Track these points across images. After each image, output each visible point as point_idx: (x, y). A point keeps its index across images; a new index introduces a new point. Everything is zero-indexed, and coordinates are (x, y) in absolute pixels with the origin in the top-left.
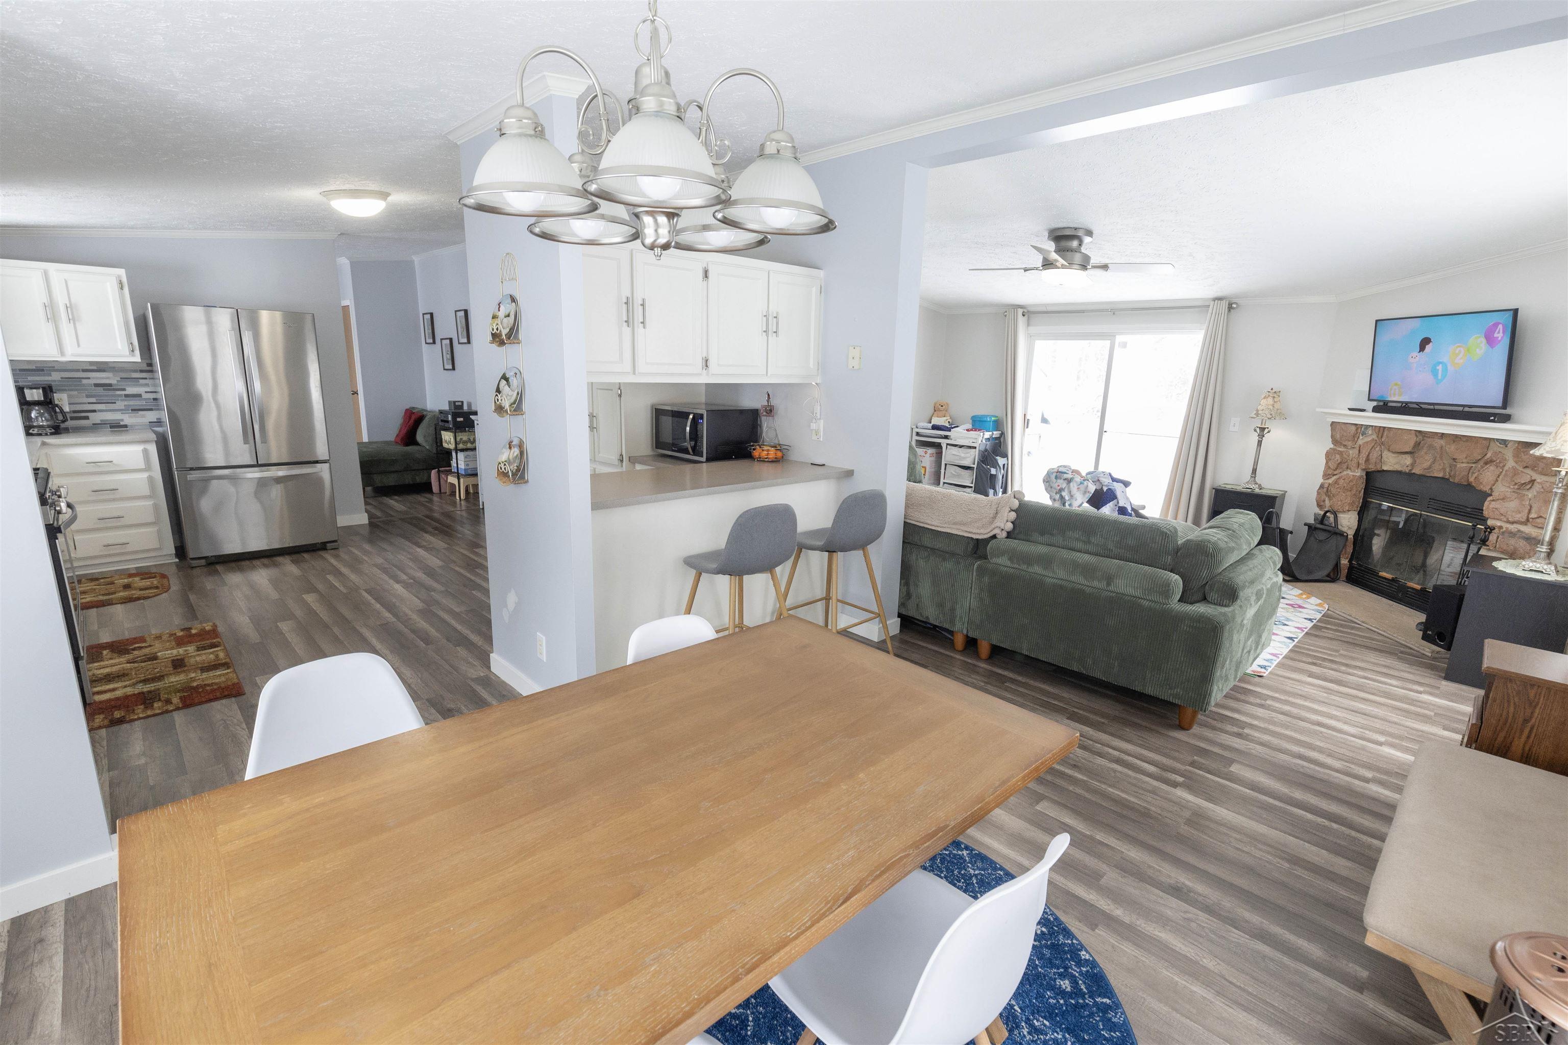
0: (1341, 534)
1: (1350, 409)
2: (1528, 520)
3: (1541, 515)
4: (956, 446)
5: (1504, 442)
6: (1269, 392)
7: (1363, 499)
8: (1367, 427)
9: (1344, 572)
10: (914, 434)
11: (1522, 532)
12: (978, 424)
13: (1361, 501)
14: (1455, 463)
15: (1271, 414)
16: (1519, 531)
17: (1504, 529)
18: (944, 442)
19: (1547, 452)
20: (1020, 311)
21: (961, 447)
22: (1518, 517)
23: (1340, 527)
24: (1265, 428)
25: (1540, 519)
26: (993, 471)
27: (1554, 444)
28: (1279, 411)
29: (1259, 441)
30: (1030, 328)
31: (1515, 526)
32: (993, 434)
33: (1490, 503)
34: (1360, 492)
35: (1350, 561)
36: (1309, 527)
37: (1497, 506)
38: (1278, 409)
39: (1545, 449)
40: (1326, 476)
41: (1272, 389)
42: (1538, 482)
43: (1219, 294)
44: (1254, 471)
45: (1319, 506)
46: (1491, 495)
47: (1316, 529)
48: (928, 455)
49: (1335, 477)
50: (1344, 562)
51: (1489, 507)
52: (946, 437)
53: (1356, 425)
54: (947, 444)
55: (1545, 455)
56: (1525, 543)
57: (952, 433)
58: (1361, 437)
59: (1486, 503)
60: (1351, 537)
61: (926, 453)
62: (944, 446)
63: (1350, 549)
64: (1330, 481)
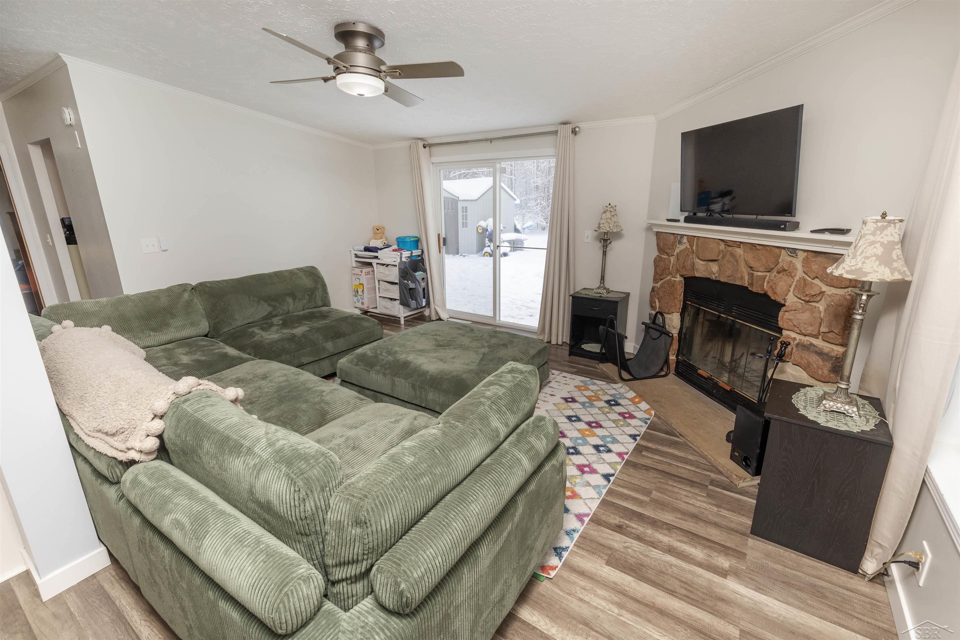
0: (668, 334)
1: (668, 220)
2: (819, 333)
3: (832, 329)
4: (383, 265)
5: (793, 252)
6: (607, 207)
7: (683, 302)
8: (682, 236)
9: (673, 366)
10: (353, 256)
11: (814, 346)
12: (402, 243)
13: (682, 303)
14: (752, 272)
15: (610, 227)
16: (811, 344)
17: (798, 341)
18: (374, 261)
19: (848, 272)
20: (421, 144)
21: (387, 265)
22: (810, 330)
23: (667, 327)
24: (607, 240)
25: (831, 333)
26: (412, 286)
27: (853, 262)
28: (616, 224)
29: (604, 251)
30: (432, 158)
31: (807, 338)
32: (412, 253)
33: (784, 314)
34: (680, 295)
35: (677, 357)
36: (646, 326)
37: (791, 317)
38: (615, 222)
39: (844, 268)
40: (655, 280)
41: (610, 204)
42: (828, 295)
43: (564, 119)
44: (603, 278)
45: (653, 307)
46: (784, 305)
47: (650, 327)
48: (363, 273)
49: (662, 282)
50: (672, 358)
51: (784, 318)
52: (376, 257)
53: (674, 234)
54: (377, 264)
55: (846, 276)
56: (817, 357)
57: (380, 254)
58: (678, 246)
59: (781, 314)
60: (676, 335)
61: (361, 272)
62: (374, 265)
63: (675, 346)
64: (658, 285)
